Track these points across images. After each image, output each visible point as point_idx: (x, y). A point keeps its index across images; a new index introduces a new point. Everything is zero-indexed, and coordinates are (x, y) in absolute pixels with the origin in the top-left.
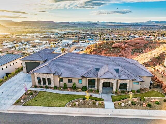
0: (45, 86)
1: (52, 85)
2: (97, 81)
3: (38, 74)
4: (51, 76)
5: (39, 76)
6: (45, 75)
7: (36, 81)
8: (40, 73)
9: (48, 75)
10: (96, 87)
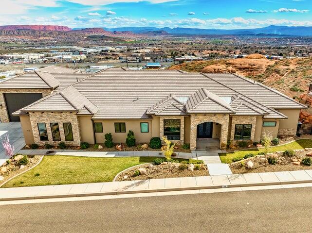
0: (57, 143)
2: (183, 123)
4: (72, 118)
5: (41, 119)
6: (58, 116)
7: (34, 132)
9: (64, 115)
10: (182, 138)
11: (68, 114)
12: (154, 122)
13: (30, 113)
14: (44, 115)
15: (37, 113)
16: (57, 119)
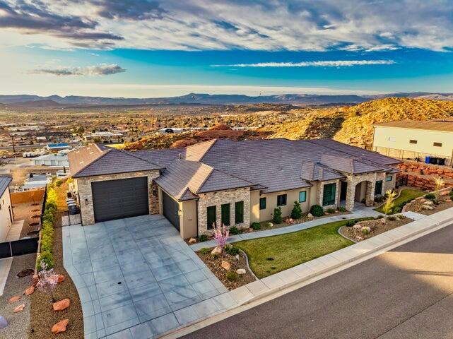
1: (247, 223)
3: (209, 196)
4: (244, 196)
5: (212, 202)
6: (231, 195)
8: (215, 192)
9: (237, 192)
10: (336, 202)
11: (242, 190)
12: (313, 189)
13: (201, 196)
14: (217, 196)
15: (208, 194)
16: (230, 198)
